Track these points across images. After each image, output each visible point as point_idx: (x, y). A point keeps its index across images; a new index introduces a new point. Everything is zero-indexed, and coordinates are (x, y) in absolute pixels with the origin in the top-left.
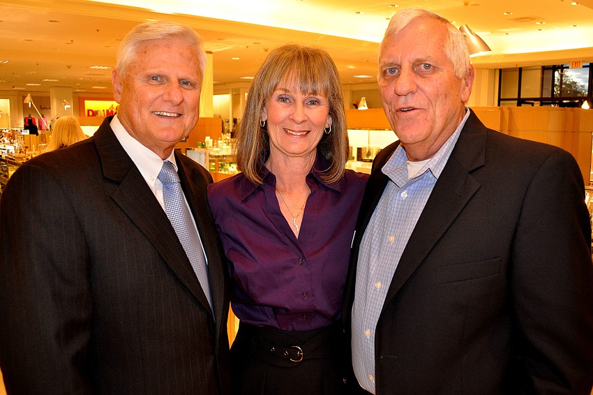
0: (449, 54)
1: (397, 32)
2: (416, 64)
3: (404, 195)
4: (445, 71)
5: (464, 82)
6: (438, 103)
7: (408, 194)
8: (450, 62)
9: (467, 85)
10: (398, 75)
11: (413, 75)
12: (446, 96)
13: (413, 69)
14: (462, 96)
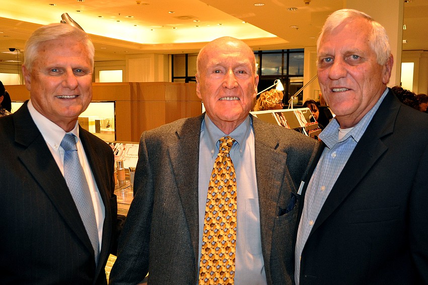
0: (373, 46)
1: (332, 30)
2: (347, 55)
3: (334, 154)
4: (370, 60)
5: (385, 68)
6: (364, 85)
7: (337, 154)
8: (374, 53)
9: (387, 70)
10: (332, 64)
11: (344, 63)
12: (370, 80)
13: (344, 59)
14: (384, 79)
